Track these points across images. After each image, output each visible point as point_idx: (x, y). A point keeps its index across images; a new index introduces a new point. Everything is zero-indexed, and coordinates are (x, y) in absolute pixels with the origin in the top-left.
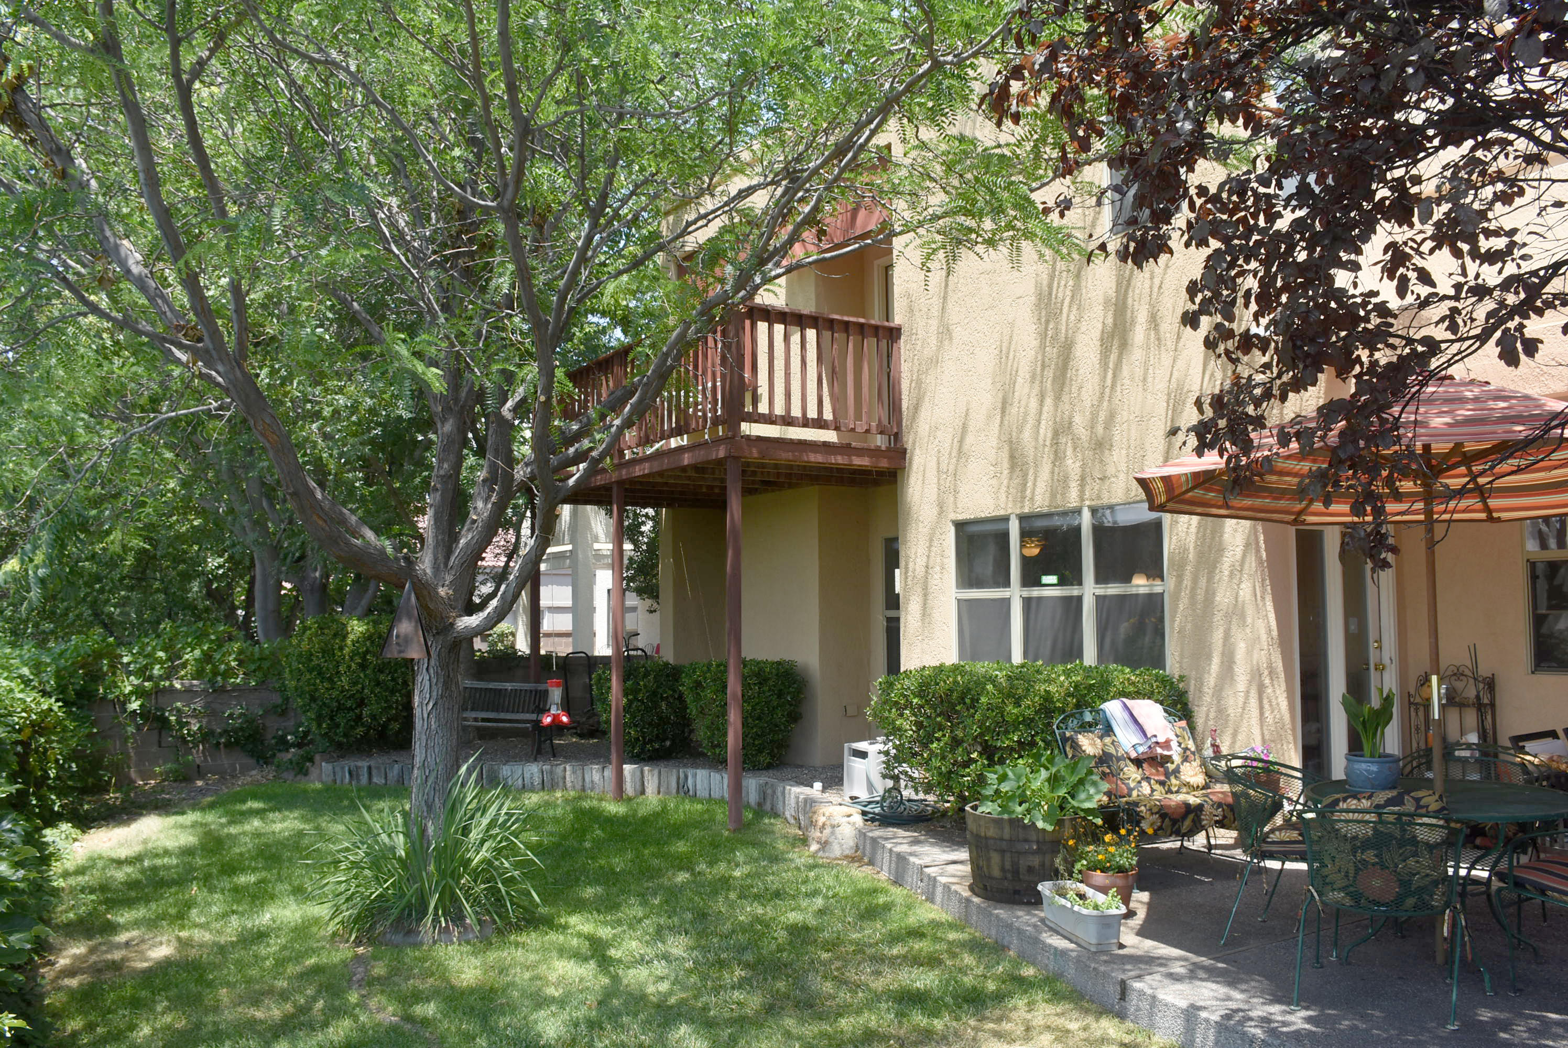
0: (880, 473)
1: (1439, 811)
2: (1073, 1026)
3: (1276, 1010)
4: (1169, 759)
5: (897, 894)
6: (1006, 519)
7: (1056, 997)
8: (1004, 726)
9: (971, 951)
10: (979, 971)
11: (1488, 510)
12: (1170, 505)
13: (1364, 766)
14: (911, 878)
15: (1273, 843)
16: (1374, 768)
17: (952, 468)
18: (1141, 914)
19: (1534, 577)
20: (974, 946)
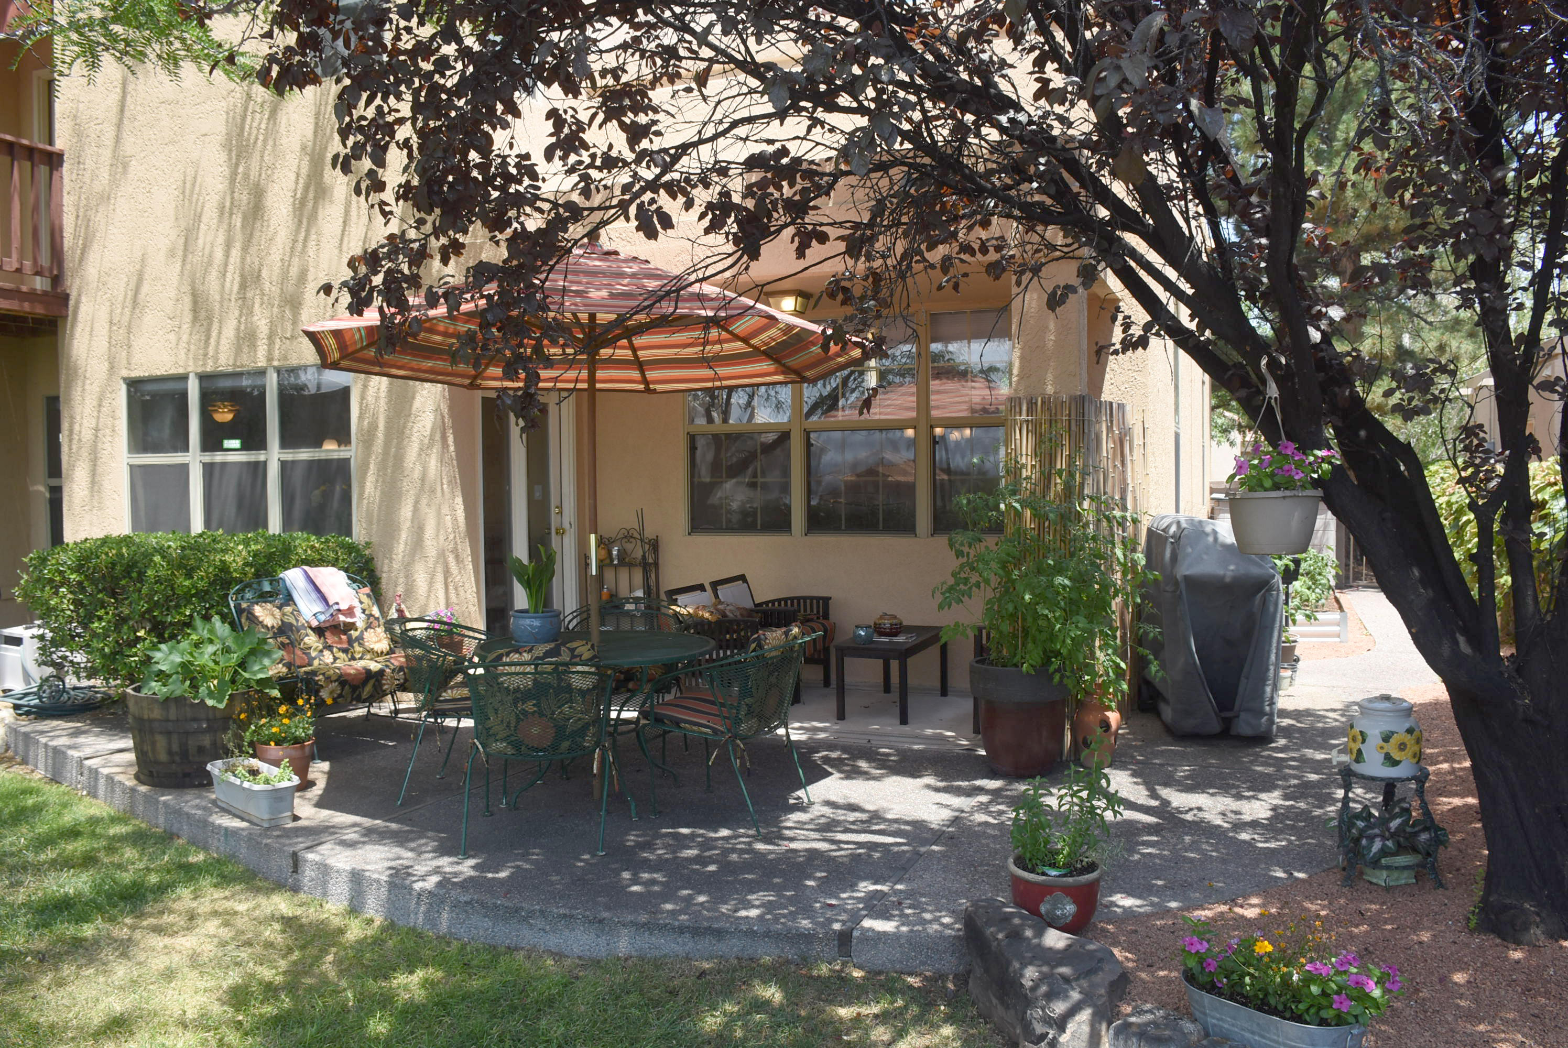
0: (38, 321)
1: (591, 659)
2: (241, 907)
3: (445, 862)
4: (352, 626)
5: (52, 793)
6: (184, 378)
7: (225, 880)
8: (175, 600)
9: (134, 844)
10: (141, 866)
11: (645, 381)
12: (344, 363)
13: (528, 621)
14: (71, 772)
15: (446, 701)
16: (537, 623)
17: (126, 319)
18: (321, 784)
19: (693, 448)
20: (138, 839)
